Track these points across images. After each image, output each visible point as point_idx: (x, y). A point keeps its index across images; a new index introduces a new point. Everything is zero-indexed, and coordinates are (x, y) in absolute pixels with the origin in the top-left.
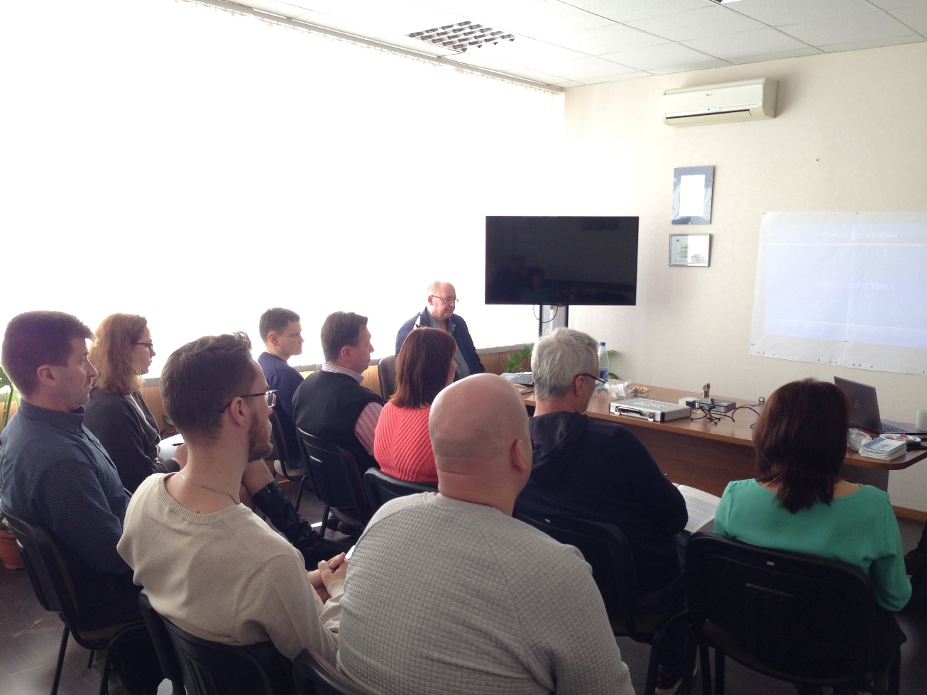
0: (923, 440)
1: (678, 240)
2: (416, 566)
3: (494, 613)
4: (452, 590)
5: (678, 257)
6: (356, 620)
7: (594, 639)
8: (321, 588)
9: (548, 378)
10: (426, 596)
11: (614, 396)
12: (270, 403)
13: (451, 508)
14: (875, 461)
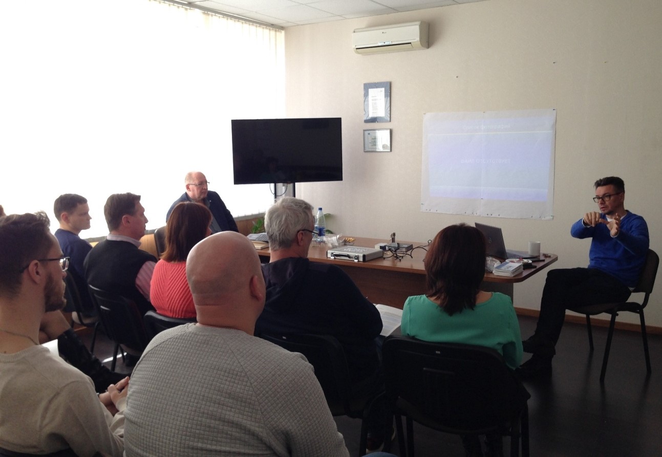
0: (533, 262)
1: (369, 134)
2: (181, 380)
3: (243, 408)
4: (210, 395)
5: (370, 145)
6: (136, 426)
7: (317, 419)
8: (111, 406)
9: (278, 235)
10: (190, 401)
11: (330, 245)
12: (64, 267)
13: (207, 334)
14: (504, 278)
